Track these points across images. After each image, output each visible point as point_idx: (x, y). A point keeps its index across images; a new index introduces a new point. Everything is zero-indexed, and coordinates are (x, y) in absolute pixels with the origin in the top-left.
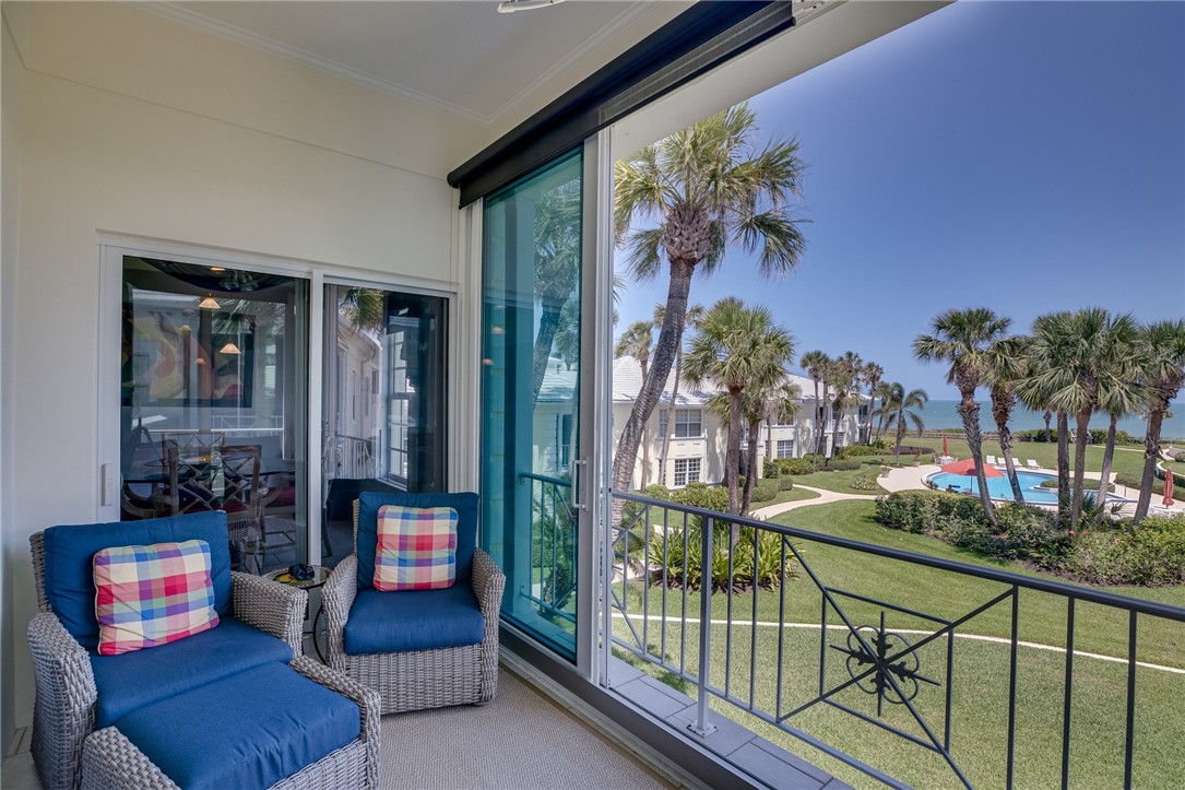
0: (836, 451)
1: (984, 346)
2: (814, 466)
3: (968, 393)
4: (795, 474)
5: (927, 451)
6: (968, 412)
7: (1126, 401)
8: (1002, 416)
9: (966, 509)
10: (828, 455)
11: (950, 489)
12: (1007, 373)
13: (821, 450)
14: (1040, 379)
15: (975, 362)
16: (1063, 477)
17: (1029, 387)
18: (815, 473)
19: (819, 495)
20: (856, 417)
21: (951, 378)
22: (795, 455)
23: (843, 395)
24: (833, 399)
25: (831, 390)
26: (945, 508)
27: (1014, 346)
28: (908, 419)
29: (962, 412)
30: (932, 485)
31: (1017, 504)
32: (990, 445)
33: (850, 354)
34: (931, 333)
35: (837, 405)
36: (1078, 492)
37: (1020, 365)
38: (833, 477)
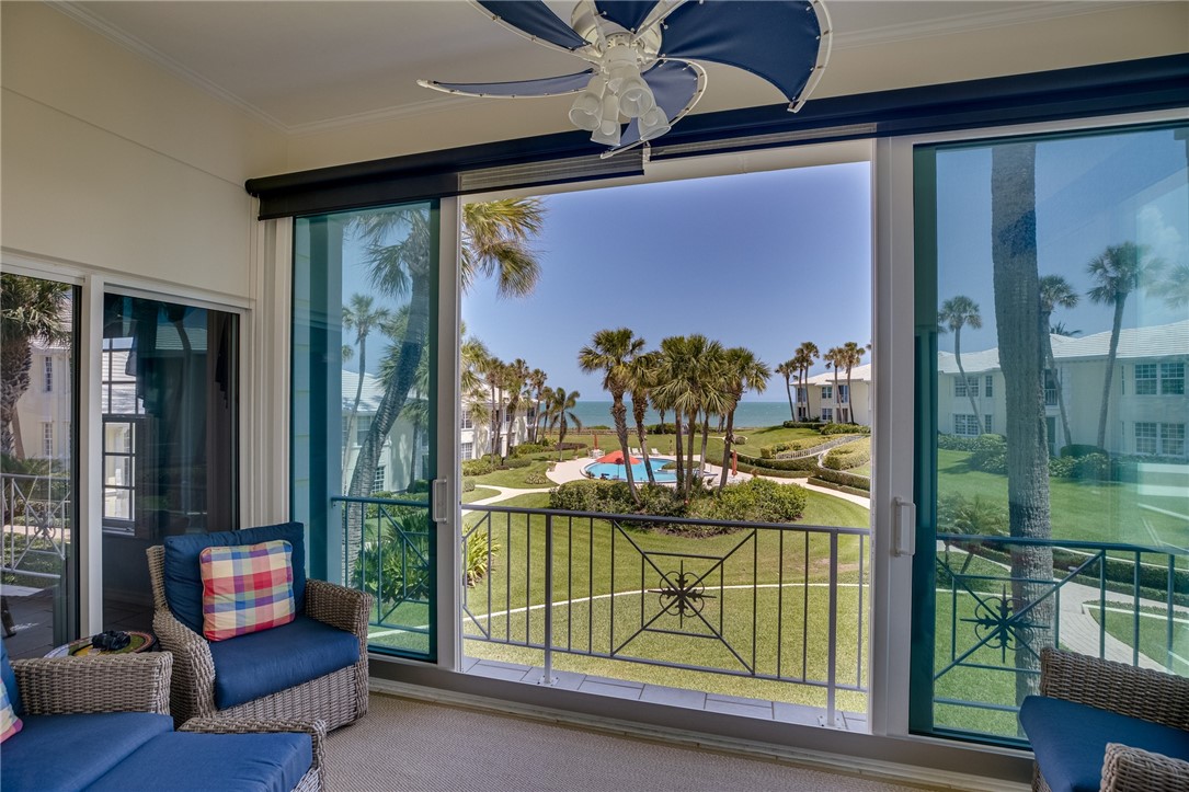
0: (511, 450)
1: (628, 359)
2: (492, 466)
3: (618, 397)
4: (475, 474)
5: (582, 446)
6: (618, 413)
7: (718, 403)
8: (639, 416)
9: (619, 492)
10: (504, 454)
11: (603, 477)
12: (643, 383)
13: (498, 451)
14: (668, 387)
15: (621, 371)
16: (680, 460)
17: (660, 393)
18: (493, 473)
19: (500, 493)
20: (525, 418)
21: (606, 386)
22: (474, 457)
23: (516, 399)
24: (508, 403)
25: (506, 394)
26: (602, 493)
27: (649, 361)
28: (568, 419)
29: (614, 413)
30: (590, 475)
31: (651, 486)
32: (633, 438)
33: (519, 361)
34: (592, 346)
35: (512, 408)
36: (689, 472)
37: (652, 375)
38: (509, 475)
